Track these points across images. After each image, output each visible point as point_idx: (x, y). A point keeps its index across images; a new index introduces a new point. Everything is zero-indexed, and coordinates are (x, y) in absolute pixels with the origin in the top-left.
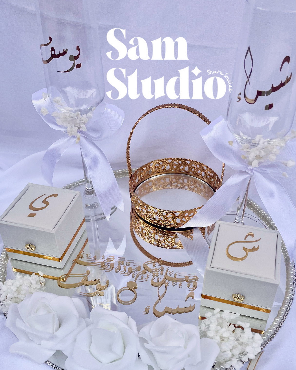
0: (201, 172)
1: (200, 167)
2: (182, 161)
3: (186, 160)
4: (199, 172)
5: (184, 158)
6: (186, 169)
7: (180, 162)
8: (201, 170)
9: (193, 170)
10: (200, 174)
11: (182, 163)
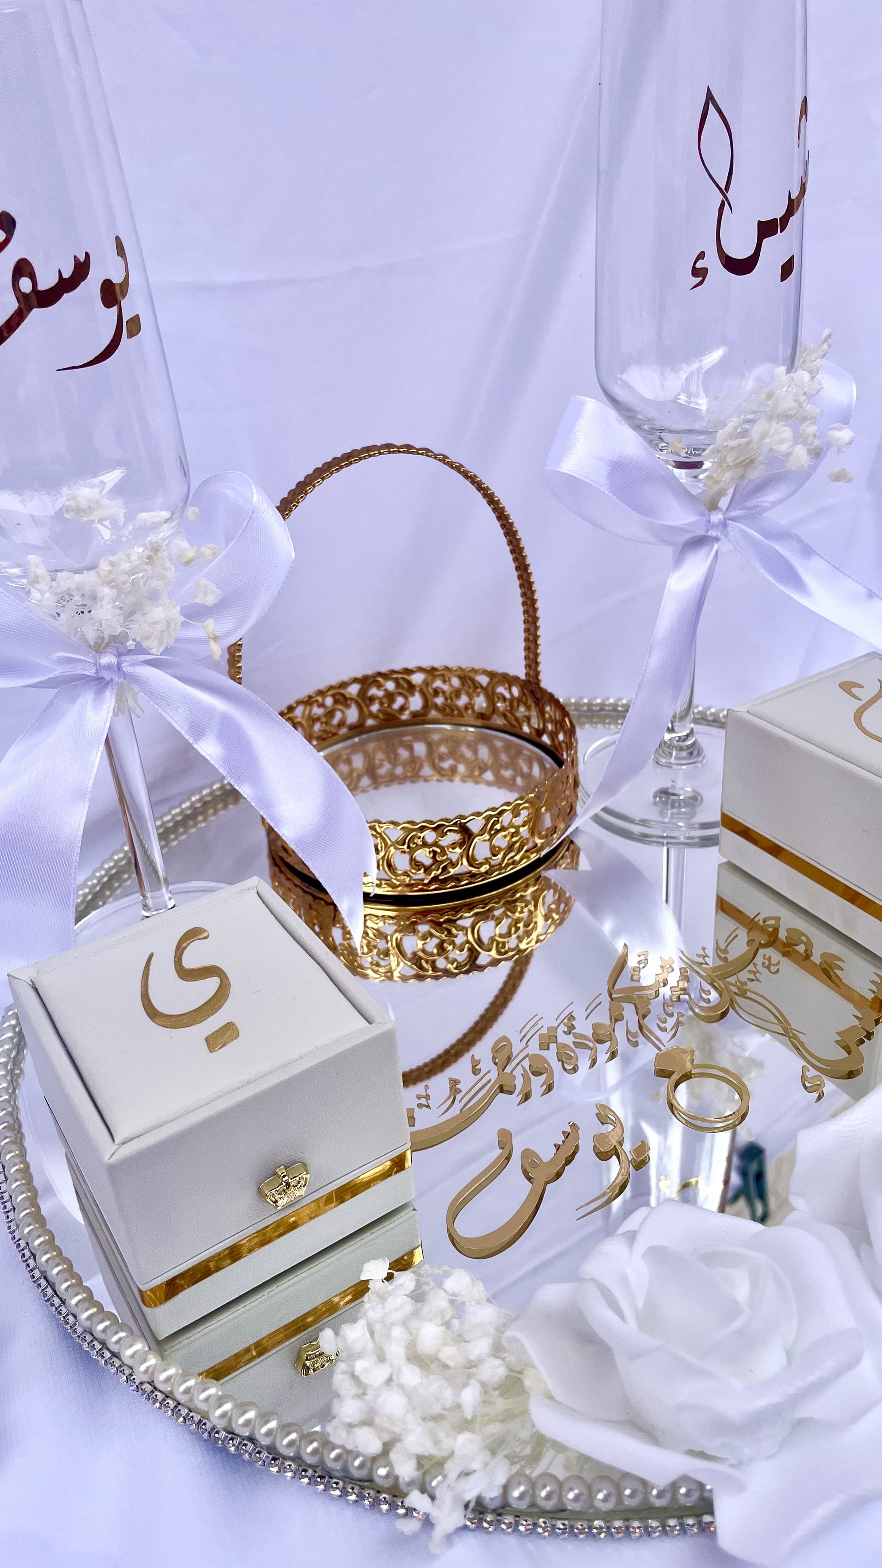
0: (406, 698)
1: (398, 685)
2: (333, 696)
3: (344, 685)
4: (399, 701)
5: (334, 681)
6: (352, 715)
7: (329, 701)
8: (400, 694)
9: (375, 708)
10: (402, 709)
11: (336, 702)
